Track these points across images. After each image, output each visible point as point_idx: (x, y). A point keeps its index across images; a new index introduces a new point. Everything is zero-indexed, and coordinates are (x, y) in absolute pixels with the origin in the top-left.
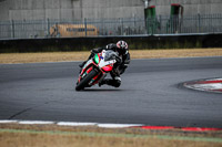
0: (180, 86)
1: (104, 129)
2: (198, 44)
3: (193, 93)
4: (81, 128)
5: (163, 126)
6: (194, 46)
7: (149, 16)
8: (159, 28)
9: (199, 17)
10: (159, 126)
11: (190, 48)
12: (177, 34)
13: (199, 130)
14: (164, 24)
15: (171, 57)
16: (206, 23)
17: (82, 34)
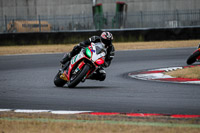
0: (125, 76)
1: (57, 115)
2: (140, 38)
3: (137, 82)
4: (36, 115)
5: (111, 112)
6: (137, 40)
7: (97, 13)
8: (106, 23)
9: (142, 14)
10: (106, 112)
11: (134, 41)
12: (122, 29)
13: (143, 115)
14: (110, 20)
16: (147, 19)
17: (37, 30)
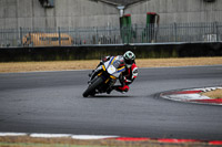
0: (156, 96)
2: (174, 53)
6: (170, 56)
7: (125, 25)
8: (135, 37)
9: (176, 26)
12: (153, 43)
14: (139, 32)
15: (147, 67)
16: (182, 32)
17: (56, 43)
